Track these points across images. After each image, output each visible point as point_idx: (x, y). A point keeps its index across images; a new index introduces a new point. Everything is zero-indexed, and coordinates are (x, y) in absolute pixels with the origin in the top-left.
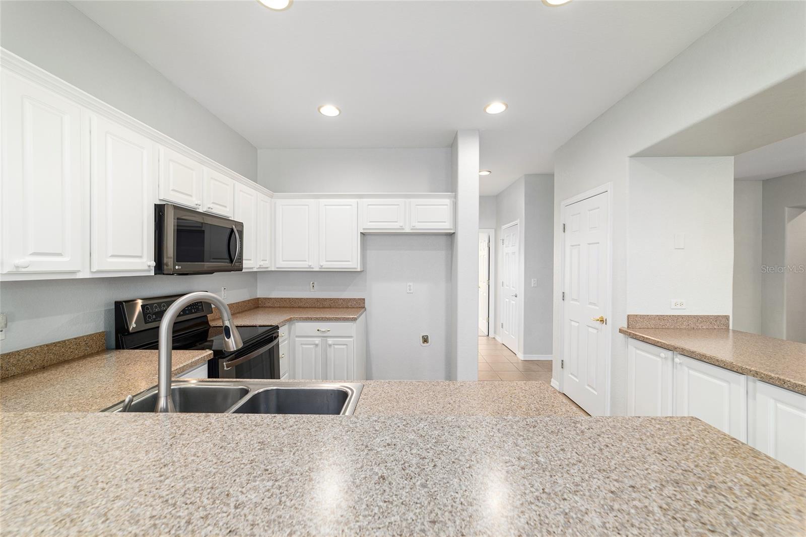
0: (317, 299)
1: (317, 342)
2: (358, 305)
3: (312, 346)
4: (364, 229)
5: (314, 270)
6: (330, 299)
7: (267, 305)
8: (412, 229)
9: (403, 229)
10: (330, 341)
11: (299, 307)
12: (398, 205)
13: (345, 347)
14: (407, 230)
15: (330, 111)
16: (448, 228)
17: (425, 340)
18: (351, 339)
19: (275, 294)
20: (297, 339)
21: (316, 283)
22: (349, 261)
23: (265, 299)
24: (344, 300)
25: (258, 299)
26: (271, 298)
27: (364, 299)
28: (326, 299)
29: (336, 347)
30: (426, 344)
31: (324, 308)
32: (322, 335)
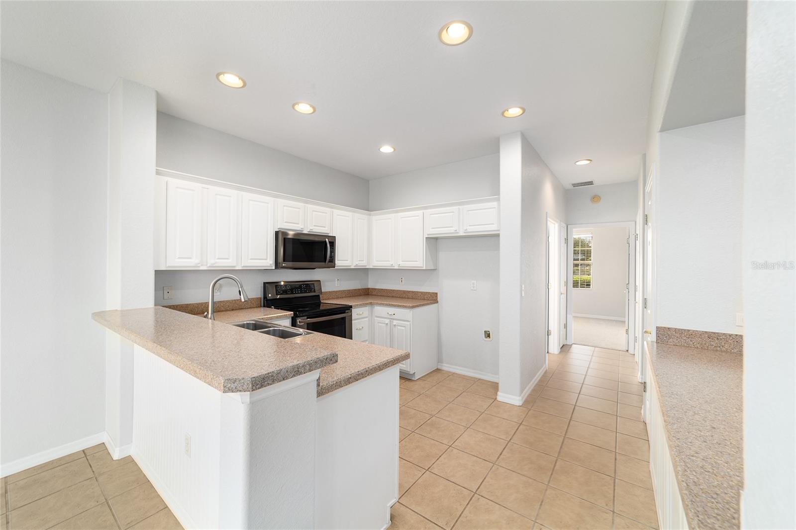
0: (403, 291)
1: (387, 322)
2: (432, 298)
3: (384, 325)
4: (428, 235)
5: (395, 268)
6: (413, 292)
7: (373, 293)
8: (465, 232)
9: (458, 233)
10: (395, 322)
11: (393, 297)
12: (453, 212)
13: (404, 328)
14: (461, 234)
15: (387, 149)
16: (496, 229)
17: (488, 335)
18: (408, 323)
19: (378, 286)
20: (376, 318)
21: (403, 278)
22: (417, 261)
23: (373, 289)
24: (422, 293)
25: (368, 289)
26: (375, 289)
27: (437, 293)
28: (410, 291)
29: (399, 327)
30: (488, 339)
31: (408, 298)
32: (390, 317)
